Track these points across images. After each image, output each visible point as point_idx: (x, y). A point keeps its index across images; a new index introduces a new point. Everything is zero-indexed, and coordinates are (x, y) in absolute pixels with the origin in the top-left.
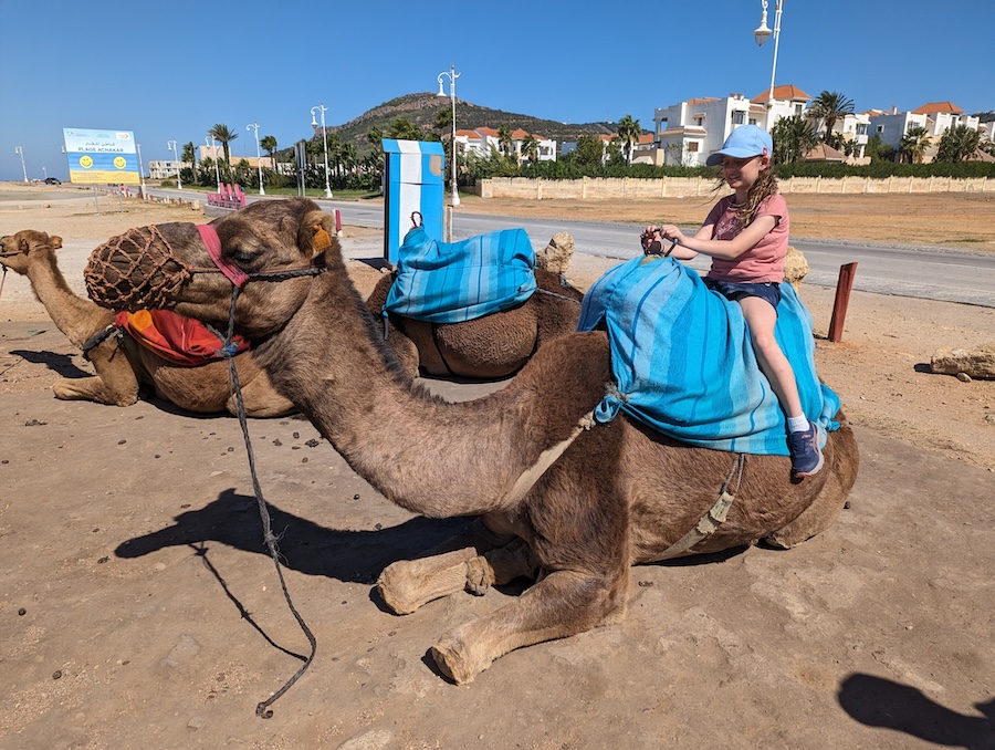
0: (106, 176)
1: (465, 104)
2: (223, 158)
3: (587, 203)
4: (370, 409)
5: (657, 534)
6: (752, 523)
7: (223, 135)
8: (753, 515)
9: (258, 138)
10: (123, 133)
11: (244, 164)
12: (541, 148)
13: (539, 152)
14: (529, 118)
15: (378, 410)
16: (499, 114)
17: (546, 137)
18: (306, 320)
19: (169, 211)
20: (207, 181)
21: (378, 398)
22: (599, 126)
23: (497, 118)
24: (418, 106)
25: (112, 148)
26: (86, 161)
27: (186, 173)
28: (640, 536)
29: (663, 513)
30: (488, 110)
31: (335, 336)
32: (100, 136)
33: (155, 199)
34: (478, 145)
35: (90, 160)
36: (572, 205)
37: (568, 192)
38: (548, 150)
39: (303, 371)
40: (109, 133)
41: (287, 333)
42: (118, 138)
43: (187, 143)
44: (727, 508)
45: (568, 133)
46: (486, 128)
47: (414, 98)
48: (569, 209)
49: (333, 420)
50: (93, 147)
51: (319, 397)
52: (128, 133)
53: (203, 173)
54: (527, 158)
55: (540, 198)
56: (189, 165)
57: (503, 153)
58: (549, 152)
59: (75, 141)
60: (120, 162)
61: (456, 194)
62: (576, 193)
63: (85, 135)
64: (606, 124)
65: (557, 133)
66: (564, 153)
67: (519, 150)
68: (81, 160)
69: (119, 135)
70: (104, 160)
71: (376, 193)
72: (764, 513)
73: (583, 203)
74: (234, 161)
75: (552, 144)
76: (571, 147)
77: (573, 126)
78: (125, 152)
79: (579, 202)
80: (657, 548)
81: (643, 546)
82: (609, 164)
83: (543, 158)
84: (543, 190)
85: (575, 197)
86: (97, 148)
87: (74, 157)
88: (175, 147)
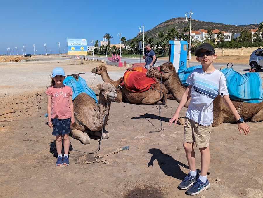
0: (78, 53)
1: (195, 20)
2: (108, 45)
3: (243, 57)
4: (179, 91)
5: (227, 115)
6: (245, 114)
7: (108, 37)
8: (245, 112)
9: (120, 38)
10: (84, 39)
11: (114, 47)
12: (225, 36)
13: (224, 37)
14: (221, 24)
15: (180, 91)
16: (208, 23)
17: (227, 32)
18: (171, 78)
19: (95, 63)
20: (102, 53)
21: (181, 90)
22: (252, 26)
23: (207, 25)
24: (176, 22)
25: (80, 44)
26: (73, 48)
27: (96, 50)
28: (224, 116)
29: (228, 111)
30: (204, 22)
31: (175, 81)
32: (77, 40)
33: (89, 59)
34: (199, 36)
35: (74, 48)
36: (237, 58)
37: (235, 53)
38: (228, 37)
39: (170, 85)
40: (80, 39)
41: (168, 80)
42: (82, 41)
43: (97, 40)
44: (240, 111)
45: (238, 29)
46: (203, 30)
47: (175, 20)
48: (235, 59)
49: (174, 92)
50: (75, 44)
51: (172, 89)
52: (85, 39)
53: (101, 50)
54: (219, 40)
55: (223, 55)
56: (96, 48)
57: (209, 39)
58: (229, 37)
59: (70, 42)
60: (82, 48)
61: (190, 55)
62: (239, 53)
63: (73, 40)
64: (255, 25)
65: (233, 29)
66: (235, 38)
67: (216, 37)
68: (71, 48)
69: (83, 40)
70: (77, 48)
71: (160, 55)
72: (247, 112)
73: (241, 57)
74: (111, 46)
75: (230, 34)
76: (238, 35)
77: (240, 26)
78: (84, 45)
79: (240, 57)
80: (227, 118)
81: (225, 118)
82: (254, 41)
83: (226, 40)
84: (225, 52)
85: (238, 55)
86: (76, 44)
87: (70, 47)
88: (93, 42)
